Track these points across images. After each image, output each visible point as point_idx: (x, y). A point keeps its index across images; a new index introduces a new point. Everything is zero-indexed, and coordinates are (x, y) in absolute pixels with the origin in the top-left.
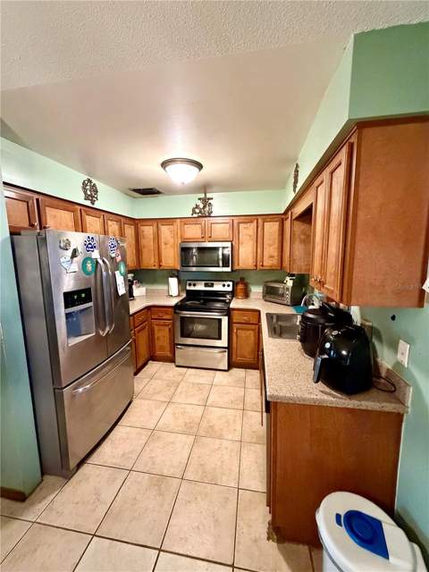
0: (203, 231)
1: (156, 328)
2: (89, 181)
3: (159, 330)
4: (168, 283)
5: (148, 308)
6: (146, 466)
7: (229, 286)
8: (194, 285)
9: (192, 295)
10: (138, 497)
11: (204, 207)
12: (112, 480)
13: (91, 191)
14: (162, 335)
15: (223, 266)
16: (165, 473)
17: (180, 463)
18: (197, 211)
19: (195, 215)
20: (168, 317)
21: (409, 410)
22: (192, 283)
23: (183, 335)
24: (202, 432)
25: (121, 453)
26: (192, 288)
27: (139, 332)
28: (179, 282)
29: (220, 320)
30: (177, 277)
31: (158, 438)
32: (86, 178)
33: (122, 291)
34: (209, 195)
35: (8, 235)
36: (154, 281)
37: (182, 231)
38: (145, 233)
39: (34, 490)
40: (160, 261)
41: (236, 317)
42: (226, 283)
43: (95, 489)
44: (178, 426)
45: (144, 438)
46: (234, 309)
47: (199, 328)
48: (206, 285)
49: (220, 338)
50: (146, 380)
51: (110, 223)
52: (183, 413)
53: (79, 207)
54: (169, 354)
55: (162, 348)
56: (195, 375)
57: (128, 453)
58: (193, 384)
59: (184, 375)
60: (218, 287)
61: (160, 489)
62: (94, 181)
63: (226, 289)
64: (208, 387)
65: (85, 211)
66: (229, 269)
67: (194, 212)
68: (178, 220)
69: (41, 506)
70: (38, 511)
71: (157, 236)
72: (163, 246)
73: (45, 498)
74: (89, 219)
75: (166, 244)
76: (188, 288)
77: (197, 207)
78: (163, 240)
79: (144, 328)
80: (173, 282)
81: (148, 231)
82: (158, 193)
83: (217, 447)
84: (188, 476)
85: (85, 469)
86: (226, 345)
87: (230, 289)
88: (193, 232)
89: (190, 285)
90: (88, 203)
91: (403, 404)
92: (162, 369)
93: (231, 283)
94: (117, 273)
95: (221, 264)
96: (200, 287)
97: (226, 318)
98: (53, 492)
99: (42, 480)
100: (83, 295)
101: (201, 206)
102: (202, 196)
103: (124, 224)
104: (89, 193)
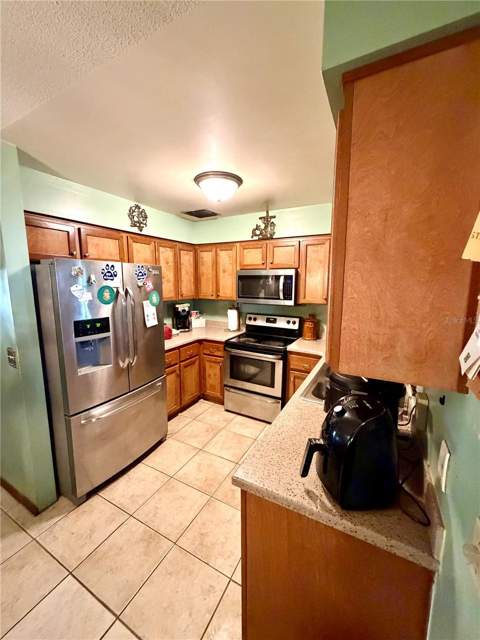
0: (265, 257)
1: (207, 364)
2: (137, 207)
3: (211, 367)
4: (226, 315)
5: (200, 342)
6: (147, 515)
7: (294, 323)
8: (255, 319)
9: (253, 331)
10: (125, 548)
11: (266, 227)
12: (112, 520)
13: (138, 217)
14: (213, 373)
15: (285, 299)
16: (162, 530)
17: (181, 524)
18: (258, 232)
19: (256, 238)
20: (219, 354)
21: (440, 568)
22: (253, 316)
23: (233, 376)
24: (219, 495)
25: (131, 494)
26: (252, 323)
27: (185, 367)
28: (240, 315)
29: (273, 364)
30: (237, 309)
31: (173, 487)
32: (133, 204)
33: (152, 321)
34: (271, 214)
35: (28, 263)
36: (215, 312)
37: (242, 257)
38: (205, 259)
39: (47, 508)
40: (218, 290)
41: (294, 362)
42: (292, 320)
43: (93, 524)
44: (197, 480)
45: (159, 484)
46: (291, 353)
47: (252, 370)
48: (268, 321)
49: (272, 385)
50: (189, 420)
51: (161, 249)
52: (210, 466)
53: (125, 235)
54: (219, 395)
55: (213, 387)
56: (241, 424)
57: (138, 496)
58: (235, 433)
59: (229, 422)
60: (281, 323)
61: (148, 546)
62: (143, 207)
63: (291, 326)
64: (249, 442)
65: (132, 238)
66: (291, 303)
67: (254, 234)
68: (238, 244)
69: (46, 525)
70: (41, 530)
71: (216, 263)
72: (221, 274)
73: (52, 518)
74: (136, 247)
75: (224, 271)
76: (248, 322)
77: (258, 227)
78: (221, 268)
79: (194, 363)
80: (233, 314)
81: (207, 257)
82: (214, 214)
83: (228, 518)
84: (183, 542)
85: (95, 500)
86: (279, 395)
87: (296, 327)
88: (253, 257)
89: (250, 319)
90: (135, 230)
91: (431, 554)
92: (210, 410)
93: (297, 320)
94: (146, 303)
95: (281, 296)
96: (261, 322)
97: (281, 362)
98: (59, 515)
99: (57, 500)
100: (98, 325)
101: (263, 226)
102: (264, 214)
103: (180, 250)
104: (136, 219)
